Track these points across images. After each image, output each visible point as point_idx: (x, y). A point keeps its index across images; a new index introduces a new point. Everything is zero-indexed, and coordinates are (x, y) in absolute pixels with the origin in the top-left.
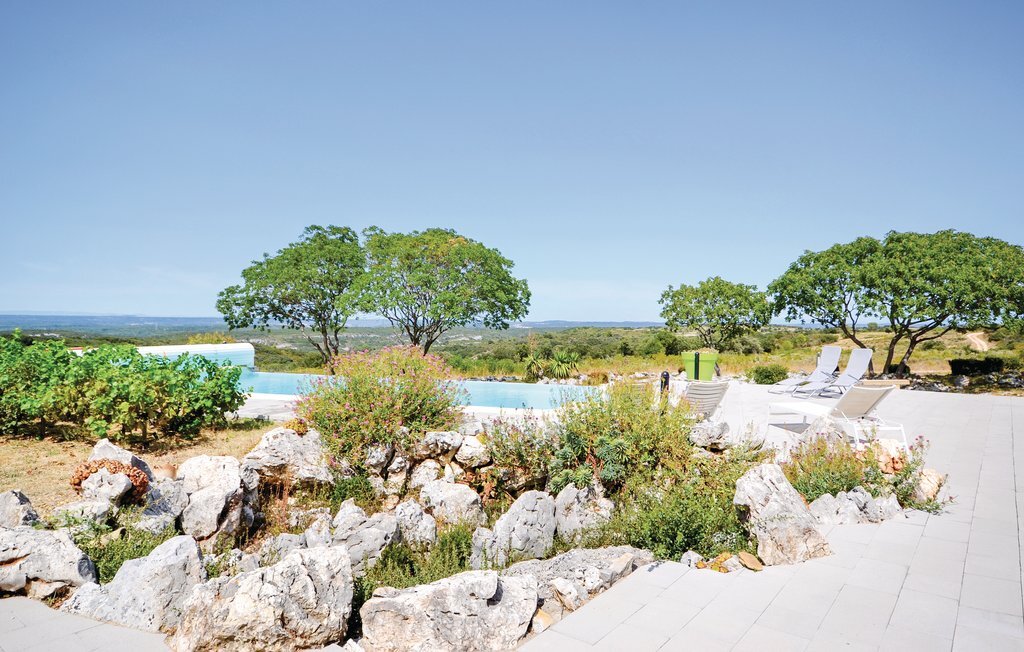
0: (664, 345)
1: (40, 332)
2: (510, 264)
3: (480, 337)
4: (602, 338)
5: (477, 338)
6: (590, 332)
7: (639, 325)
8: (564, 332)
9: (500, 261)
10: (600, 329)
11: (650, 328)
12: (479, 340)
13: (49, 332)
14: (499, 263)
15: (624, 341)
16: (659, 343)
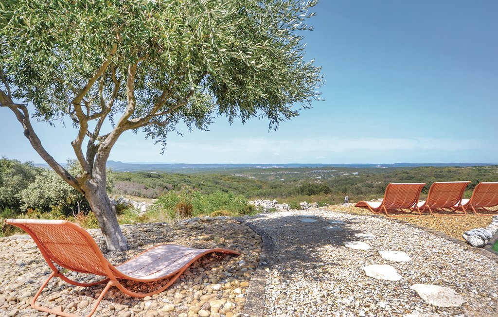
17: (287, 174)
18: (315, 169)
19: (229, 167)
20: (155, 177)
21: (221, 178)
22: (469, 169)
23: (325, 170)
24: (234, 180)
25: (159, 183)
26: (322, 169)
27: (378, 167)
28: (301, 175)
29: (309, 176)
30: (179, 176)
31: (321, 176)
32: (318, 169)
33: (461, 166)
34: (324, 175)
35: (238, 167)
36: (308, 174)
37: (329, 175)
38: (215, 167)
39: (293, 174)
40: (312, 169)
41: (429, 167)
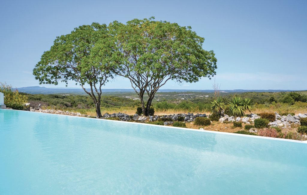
0: (293, 98)
1: (64, 94)
2: (202, 40)
3: (208, 96)
4: (259, 97)
5: (206, 96)
6: (253, 94)
7: (276, 91)
8: (242, 94)
9: (193, 36)
10: (258, 93)
11: (281, 92)
12: (207, 97)
13: (67, 94)
14: (192, 37)
15: (272, 96)
16: (291, 97)
17: (162, 96)
18: (180, 93)
19: (123, 91)
20: (60, 98)
21: (110, 98)
22: (277, 94)
23: (187, 94)
24: (119, 100)
25: (61, 102)
26: (185, 93)
27: (223, 92)
28: (170, 97)
29: (176, 98)
30: (80, 97)
31: (184, 98)
32: (182, 93)
33: (272, 92)
34: (186, 97)
35: (129, 91)
36: (176, 96)
37: (189, 97)
38: (113, 91)
39: (165, 96)
40: (178, 93)
41: (253, 92)
